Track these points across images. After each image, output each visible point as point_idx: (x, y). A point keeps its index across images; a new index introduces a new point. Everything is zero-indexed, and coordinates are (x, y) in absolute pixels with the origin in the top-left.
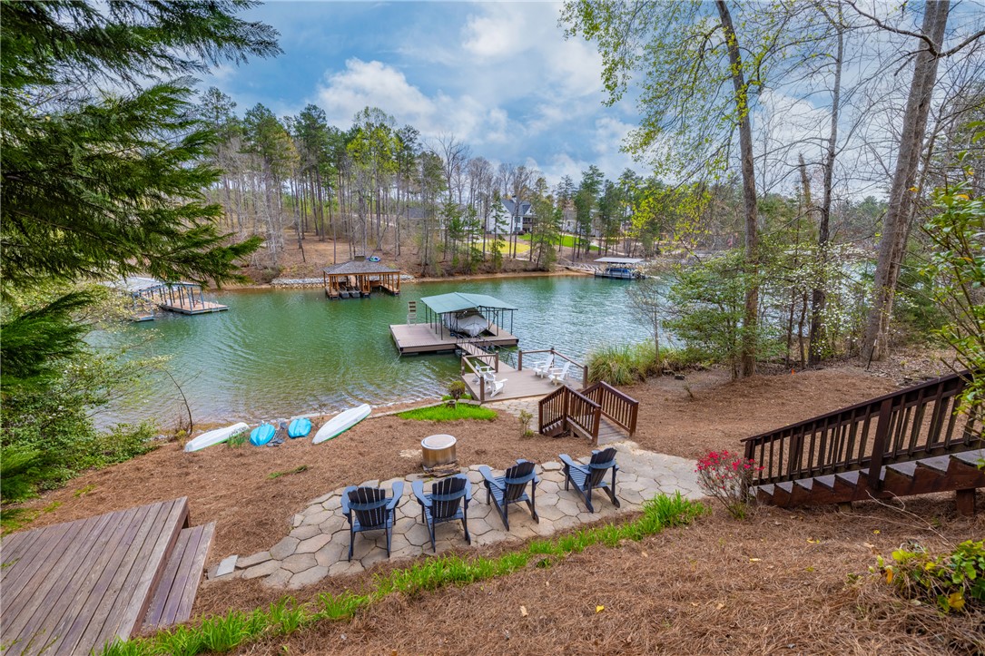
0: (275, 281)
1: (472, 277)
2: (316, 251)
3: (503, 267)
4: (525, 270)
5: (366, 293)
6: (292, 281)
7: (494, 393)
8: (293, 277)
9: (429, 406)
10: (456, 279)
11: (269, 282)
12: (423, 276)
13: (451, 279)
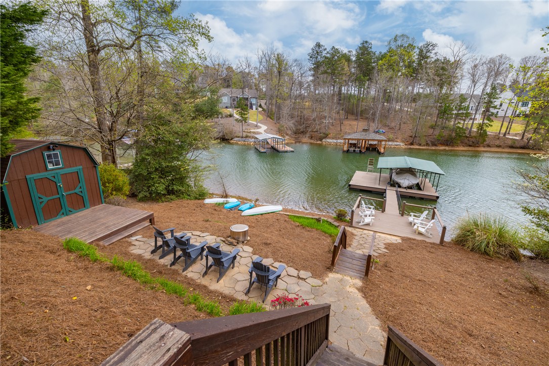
0: (324, 140)
1: (453, 149)
2: (350, 125)
3: (487, 142)
4: (512, 147)
5: (363, 151)
6: (331, 141)
7: (361, 224)
8: (333, 138)
9: (312, 217)
10: (438, 148)
11: (321, 140)
12: (412, 144)
13: (433, 148)
